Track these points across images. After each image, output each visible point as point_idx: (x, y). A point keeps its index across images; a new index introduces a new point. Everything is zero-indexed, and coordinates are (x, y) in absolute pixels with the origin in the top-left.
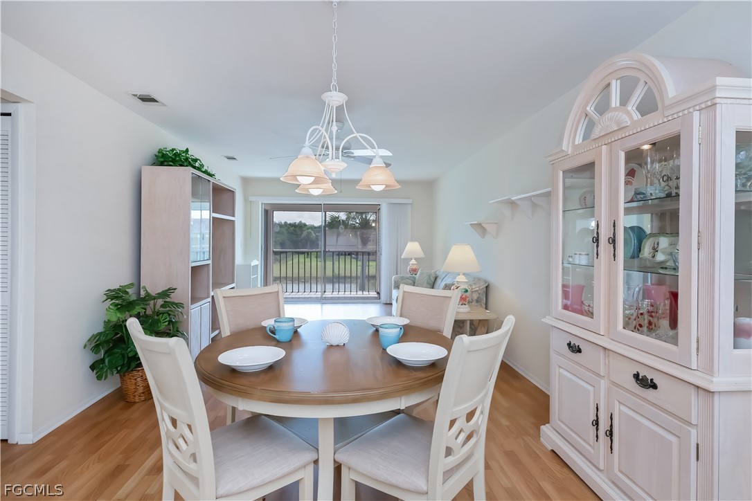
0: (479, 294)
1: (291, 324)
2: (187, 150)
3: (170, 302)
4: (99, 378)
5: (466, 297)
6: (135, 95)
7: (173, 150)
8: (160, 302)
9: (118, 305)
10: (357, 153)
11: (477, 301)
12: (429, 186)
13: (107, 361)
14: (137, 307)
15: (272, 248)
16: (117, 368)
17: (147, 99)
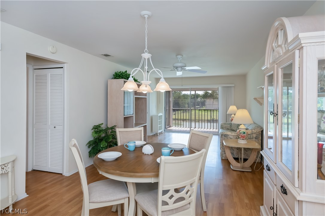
0: (257, 135)
1: (134, 144)
2: (126, 71)
3: (114, 131)
4: (90, 157)
5: (244, 136)
6: (102, 55)
7: (120, 72)
8: (111, 131)
9: (96, 131)
10: (187, 68)
11: (256, 138)
12: (243, 77)
13: (92, 151)
14: (101, 133)
15: (172, 108)
16: (95, 154)
17: (107, 55)
